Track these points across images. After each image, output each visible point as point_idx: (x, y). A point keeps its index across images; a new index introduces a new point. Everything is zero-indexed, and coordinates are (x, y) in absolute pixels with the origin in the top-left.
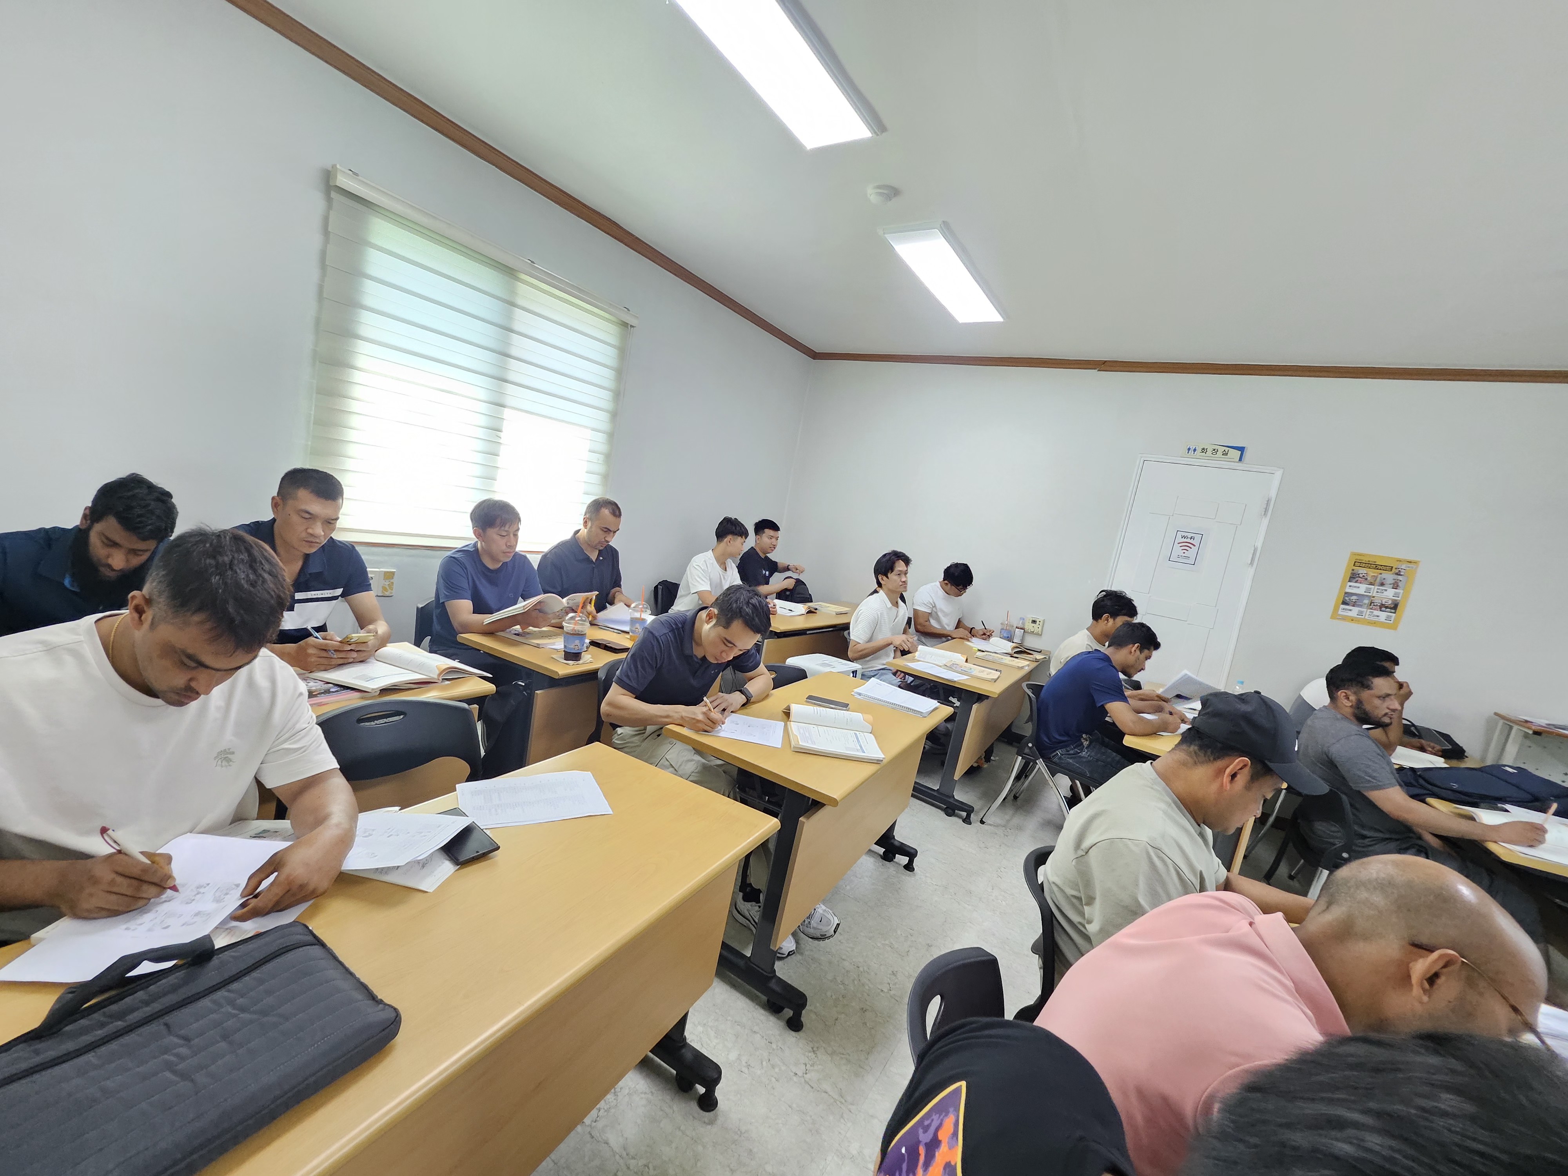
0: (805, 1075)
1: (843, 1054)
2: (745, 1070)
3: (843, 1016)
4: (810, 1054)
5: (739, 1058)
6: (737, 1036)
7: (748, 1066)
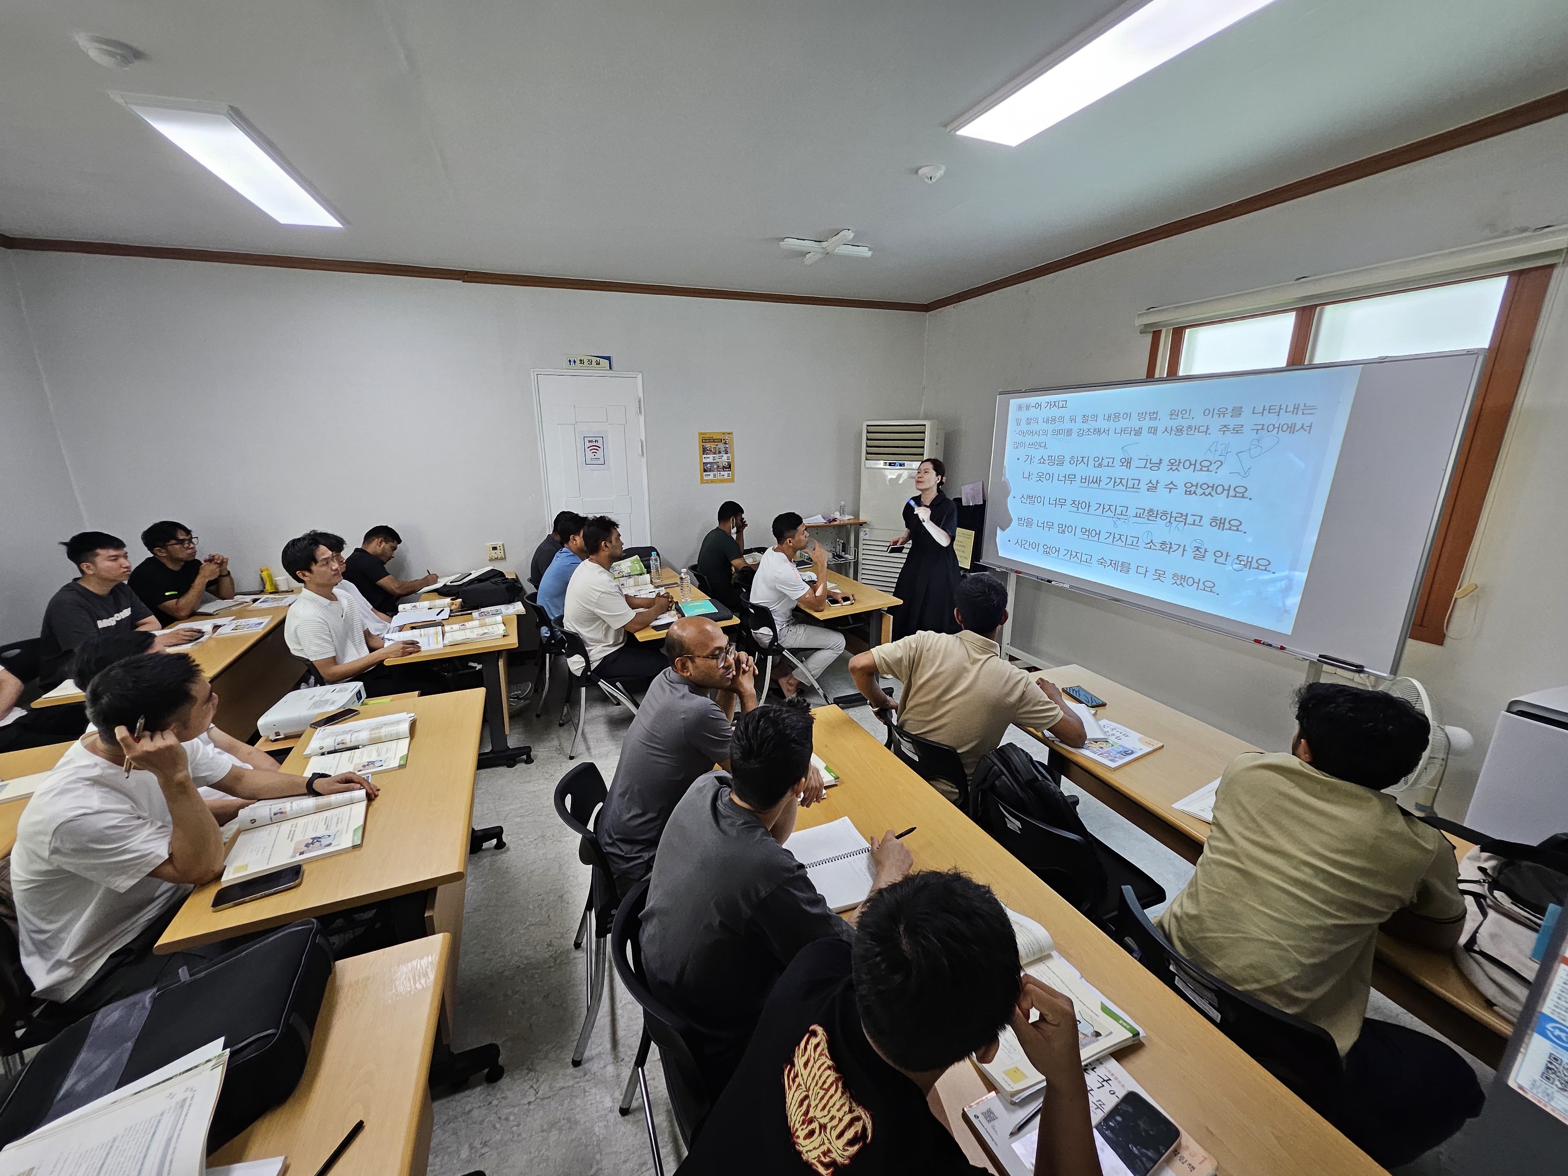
0: (537, 1096)
1: (554, 1047)
2: (486, 1149)
3: (534, 1017)
4: (529, 1075)
5: (471, 1147)
6: (455, 1134)
7: (485, 1144)
